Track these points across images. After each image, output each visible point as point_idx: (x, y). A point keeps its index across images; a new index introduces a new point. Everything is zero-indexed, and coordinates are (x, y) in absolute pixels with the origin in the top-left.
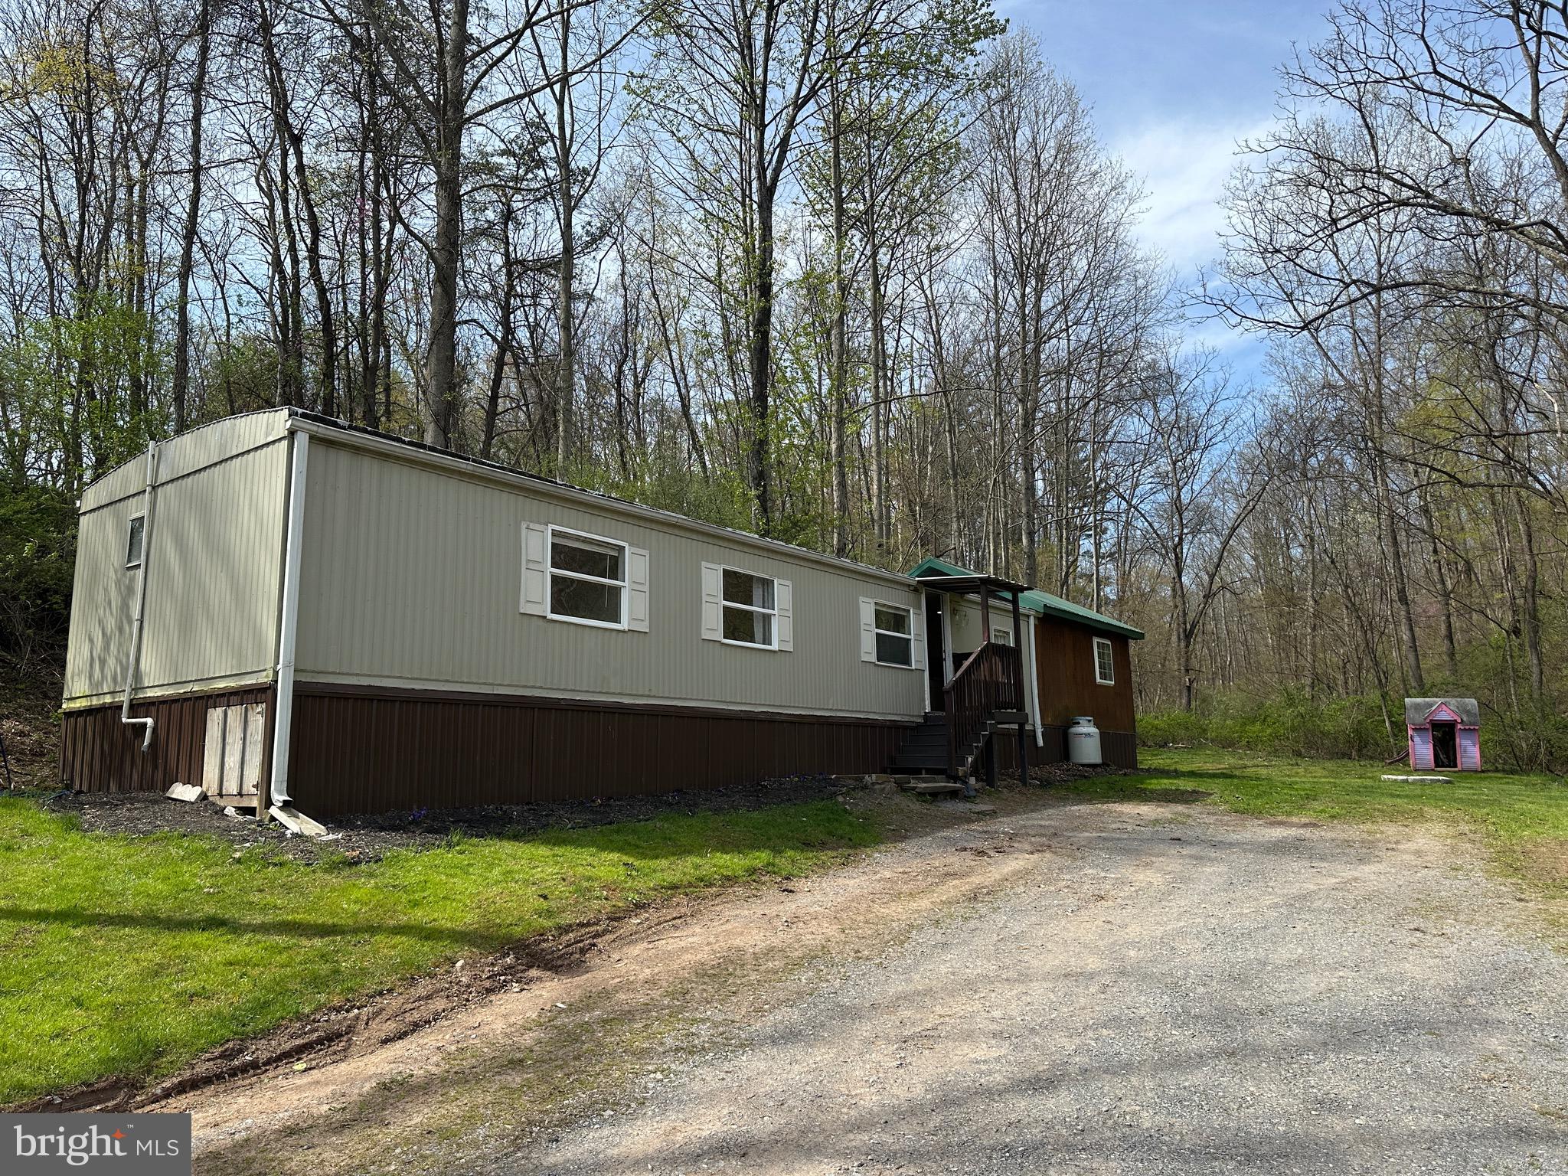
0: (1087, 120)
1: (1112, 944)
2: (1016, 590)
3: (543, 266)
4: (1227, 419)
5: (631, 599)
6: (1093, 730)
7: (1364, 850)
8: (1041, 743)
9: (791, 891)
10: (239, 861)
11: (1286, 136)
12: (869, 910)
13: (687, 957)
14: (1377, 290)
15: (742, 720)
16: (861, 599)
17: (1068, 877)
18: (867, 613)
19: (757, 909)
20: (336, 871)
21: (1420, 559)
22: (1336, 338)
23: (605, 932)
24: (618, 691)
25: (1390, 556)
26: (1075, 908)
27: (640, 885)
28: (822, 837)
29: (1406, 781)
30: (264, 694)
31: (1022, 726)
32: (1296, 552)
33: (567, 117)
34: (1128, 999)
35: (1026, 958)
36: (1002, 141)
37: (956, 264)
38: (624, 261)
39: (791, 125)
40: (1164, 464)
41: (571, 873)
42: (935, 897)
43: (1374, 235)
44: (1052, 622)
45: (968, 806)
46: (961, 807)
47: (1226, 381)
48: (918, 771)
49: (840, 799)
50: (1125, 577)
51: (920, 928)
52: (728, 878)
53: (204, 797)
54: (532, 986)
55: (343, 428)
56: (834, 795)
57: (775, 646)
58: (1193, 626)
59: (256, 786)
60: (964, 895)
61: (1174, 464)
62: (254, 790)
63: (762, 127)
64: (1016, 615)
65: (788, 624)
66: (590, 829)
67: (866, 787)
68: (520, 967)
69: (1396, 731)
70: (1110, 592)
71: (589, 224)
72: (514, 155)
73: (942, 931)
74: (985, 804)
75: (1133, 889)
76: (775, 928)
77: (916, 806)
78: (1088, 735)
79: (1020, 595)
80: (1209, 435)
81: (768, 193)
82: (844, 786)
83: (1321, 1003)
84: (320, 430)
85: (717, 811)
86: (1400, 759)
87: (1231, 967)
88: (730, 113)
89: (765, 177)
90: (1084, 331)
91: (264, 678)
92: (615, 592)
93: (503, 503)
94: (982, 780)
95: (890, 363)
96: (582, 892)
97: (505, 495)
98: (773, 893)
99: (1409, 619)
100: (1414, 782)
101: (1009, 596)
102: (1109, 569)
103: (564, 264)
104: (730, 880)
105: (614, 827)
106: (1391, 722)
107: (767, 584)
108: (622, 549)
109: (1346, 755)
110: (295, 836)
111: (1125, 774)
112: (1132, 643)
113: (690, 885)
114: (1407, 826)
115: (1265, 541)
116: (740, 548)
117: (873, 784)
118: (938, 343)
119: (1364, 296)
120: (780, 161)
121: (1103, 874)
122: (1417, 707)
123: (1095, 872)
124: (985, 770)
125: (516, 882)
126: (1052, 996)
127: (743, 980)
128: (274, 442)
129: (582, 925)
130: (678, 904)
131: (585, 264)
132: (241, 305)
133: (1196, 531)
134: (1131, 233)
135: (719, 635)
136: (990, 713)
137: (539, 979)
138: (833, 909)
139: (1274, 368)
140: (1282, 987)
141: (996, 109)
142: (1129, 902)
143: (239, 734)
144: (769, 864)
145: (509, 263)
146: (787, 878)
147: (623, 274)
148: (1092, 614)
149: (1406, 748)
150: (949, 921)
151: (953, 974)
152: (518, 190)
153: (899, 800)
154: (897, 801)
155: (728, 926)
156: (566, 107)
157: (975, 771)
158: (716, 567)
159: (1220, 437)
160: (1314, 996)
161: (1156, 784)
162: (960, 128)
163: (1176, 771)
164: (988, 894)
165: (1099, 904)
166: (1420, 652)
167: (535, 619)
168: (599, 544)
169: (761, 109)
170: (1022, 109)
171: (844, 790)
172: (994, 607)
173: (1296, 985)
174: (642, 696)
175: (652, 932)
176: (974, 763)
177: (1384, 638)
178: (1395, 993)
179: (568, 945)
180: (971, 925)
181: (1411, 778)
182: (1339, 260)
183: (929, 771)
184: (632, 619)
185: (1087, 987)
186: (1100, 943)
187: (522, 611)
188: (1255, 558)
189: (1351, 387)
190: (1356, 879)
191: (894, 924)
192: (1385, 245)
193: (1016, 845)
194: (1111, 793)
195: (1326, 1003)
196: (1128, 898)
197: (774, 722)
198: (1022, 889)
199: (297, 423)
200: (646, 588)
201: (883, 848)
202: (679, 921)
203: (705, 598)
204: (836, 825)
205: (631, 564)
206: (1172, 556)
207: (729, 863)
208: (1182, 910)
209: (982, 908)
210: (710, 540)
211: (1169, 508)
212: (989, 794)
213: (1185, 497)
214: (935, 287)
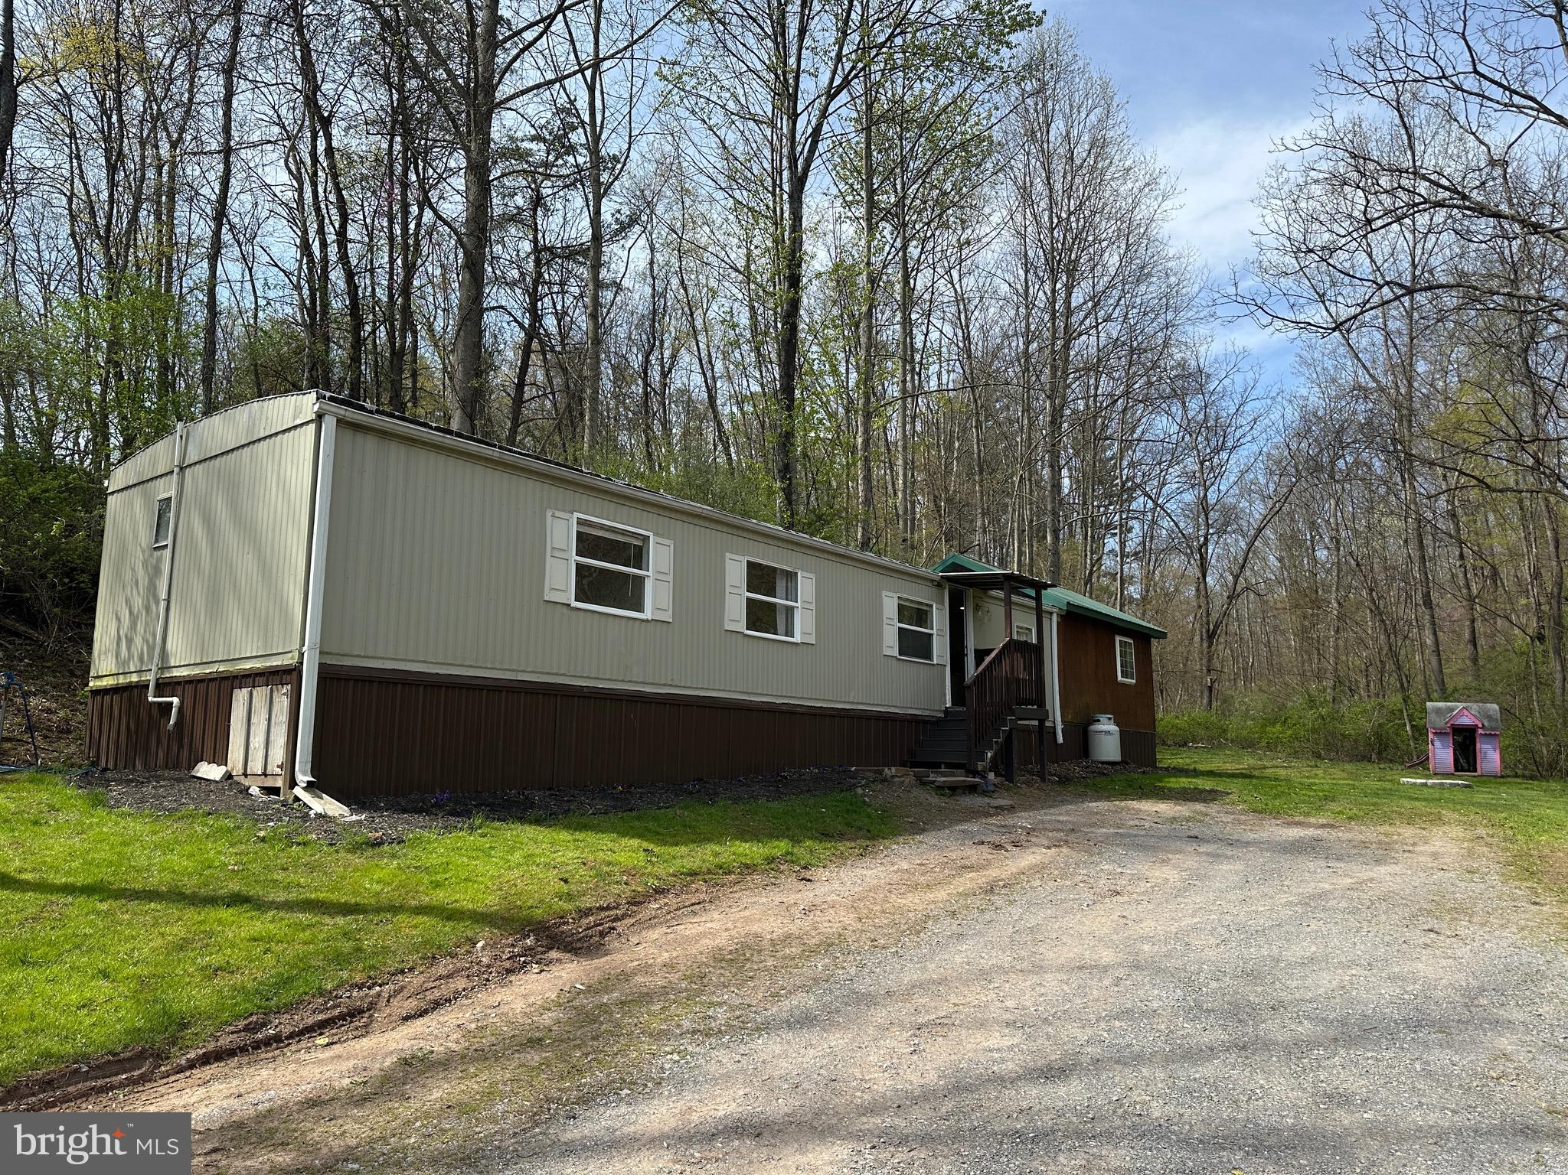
0: (1122, 114)
1: (1128, 938)
2: (1040, 587)
3: (571, 253)
4: (1255, 420)
5: (654, 588)
6: (1113, 728)
7: (1381, 852)
8: (1060, 740)
9: (809, 880)
10: (263, 840)
11: (1322, 134)
12: (885, 900)
13: (705, 942)
14: (1410, 292)
16: (885, 593)
17: (1085, 872)
18: (890, 607)
19: (776, 896)
20: (359, 852)
21: (1446, 563)
22: (1368, 339)
23: (625, 916)
24: (640, 680)
25: (1416, 559)
26: (1090, 903)
27: (660, 870)
28: (840, 827)
29: (1425, 785)
30: (290, 675)
31: (1042, 722)
32: (1322, 554)
33: (598, 103)
34: (1141, 992)
35: (1041, 950)
36: (1035, 134)
37: (987, 257)
38: (652, 249)
39: (824, 115)
40: (1191, 464)
41: (591, 858)
42: (952, 889)
43: (1409, 236)
44: (1075, 619)
45: (987, 800)
46: (979, 801)
47: (1256, 381)
48: (937, 766)
49: (860, 791)
50: (1149, 576)
51: (936, 919)
52: (747, 866)
53: (229, 776)
54: (552, 967)
55: (371, 412)
56: (855, 786)
57: (797, 638)
58: (1216, 627)
59: (281, 767)
60: (981, 888)
61: (1202, 463)
62: (278, 770)
63: (794, 117)
64: (1039, 612)
65: (811, 617)
66: (611, 815)
67: (885, 780)
68: (540, 949)
69: (1417, 735)
70: (1134, 591)
71: (619, 211)
72: (544, 141)
73: (957, 922)
74: (1004, 798)
75: (1148, 885)
76: (792, 915)
77: (935, 800)
78: (1108, 733)
79: (1043, 592)
80: (1238, 435)
81: (799, 183)
82: (863, 778)
83: (1332, 1000)
84: (347, 414)
85: (736, 801)
86: (1421, 763)
87: (1244, 963)
88: (762, 102)
89: (796, 167)
90: (1114, 329)
91: (289, 660)
92: (640, 581)
93: (528, 490)
94: (1001, 775)
95: (918, 358)
96: (602, 876)
97: (530, 483)
98: (791, 881)
99: (1433, 623)
100: (1433, 786)
101: (1032, 592)
102: (1134, 568)
103: (593, 252)
104: (749, 868)
105: (634, 813)
106: (1412, 726)
107: (791, 576)
108: (646, 539)
109: (1366, 758)
110: (319, 816)
111: (1144, 772)
112: (1154, 642)
113: (709, 871)
114: (1424, 829)
115: (1291, 542)
116: (765, 540)
117: (893, 776)
118: (967, 338)
119: (1397, 298)
120: (812, 151)
121: (1119, 870)
122: (1438, 711)
123: (1111, 868)
124: (1005, 767)
125: (538, 865)
126: (1066, 988)
127: (760, 965)
128: (302, 425)
129: (602, 909)
130: (697, 891)
131: (614, 252)
132: (269, 287)
133: (1221, 532)
134: (1162, 230)
135: (741, 626)
136: (1010, 709)
137: (559, 961)
138: (850, 898)
139: (1304, 369)
140: (1294, 984)
141: (1030, 102)
142: (1145, 898)
143: (264, 715)
144: (787, 853)
145: (537, 249)
146: (805, 868)
147: (652, 263)
148: (1116, 612)
149: (1426, 752)
150: (964, 912)
151: (968, 964)
152: (548, 176)
153: (918, 793)
154: (916, 794)
155: (747, 913)
156: (598, 93)
157: (994, 767)
158: (740, 558)
159: (1249, 438)
160: (1326, 993)
161: (1174, 783)
162: (993, 120)
163: (1195, 770)
164: (1005, 886)
165: (1115, 899)
166: (1443, 657)
167: (559, 606)
168: (623, 532)
169: (794, 98)
170: (1056, 102)
171: (863, 782)
172: (1017, 604)
173: (1309, 982)
174: (665, 685)
175: (671, 918)
176: (994, 758)
177: (1408, 642)
178: (1406, 992)
179: (588, 929)
180: (987, 916)
181: (1430, 781)
182: (1373, 261)
183: (949, 765)
184: (656, 609)
185: (1100, 980)
186: (1115, 937)
187: (546, 599)
188: (1280, 560)
189: (1382, 389)
190: (1372, 880)
191: (910, 914)
192: (1419, 246)
193: (1033, 839)
194: (1130, 791)
195: (1338, 1000)
196: (1142, 893)
197: (795, 713)
198: (1038, 882)
199: (325, 407)
200: (670, 578)
201: (901, 840)
202: (697, 907)
203: (728, 590)
204: (855, 816)
205: (655, 552)
206: (1197, 556)
207: (748, 851)
208: (1197, 906)
209: (998, 901)
210: (734, 532)
211: (1195, 507)
212: (1008, 789)
213: (1212, 497)
214: (964, 281)
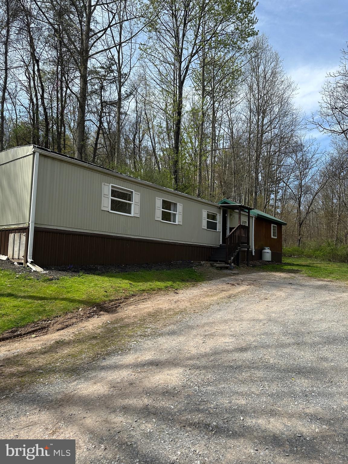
0: (281, 64)
1: (268, 312)
2: (250, 209)
3: (112, 103)
4: (317, 160)
5: (134, 207)
6: (269, 251)
7: (345, 289)
8: (254, 254)
9: (177, 293)
10: (18, 278)
11: (342, 72)
12: (199, 299)
13: (146, 310)
15: (166, 244)
16: (203, 210)
17: (258, 292)
18: (205, 214)
19: (167, 298)
20: (46, 282)
23: (123, 302)
24: (129, 234)
26: (258, 301)
27: (134, 289)
28: (187, 278)
30: (26, 230)
31: (248, 249)
32: (335, 201)
33: (121, 57)
34: (270, 328)
35: (243, 315)
36: (255, 70)
37: (238, 108)
38: (137, 103)
39: (190, 62)
40: (298, 173)
41: (114, 285)
42: (218, 297)
44: (260, 219)
45: (231, 271)
46: (228, 272)
47: (318, 148)
48: (217, 261)
49: (194, 268)
50: (283, 206)
51: (213, 305)
52: (159, 289)
53: (8, 259)
54: (101, 316)
55: (49, 152)
56: (192, 266)
57: (177, 223)
58: (302, 222)
59: (23, 257)
60: (227, 296)
61: (301, 173)
63: (181, 62)
64: (249, 217)
65: (181, 217)
66: (120, 273)
67: (201, 265)
68: (98, 311)
70: (279, 211)
71: (127, 91)
72: (104, 68)
73: (219, 306)
74: (236, 271)
75: (276, 297)
76: (172, 303)
77: (216, 271)
79: (250, 211)
80: (312, 164)
81: (182, 83)
82: (195, 264)
83: (326, 331)
84: (42, 152)
85: (157, 270)
87: (301, 320)
88: (171, 58)
89: (181, 78)
90: (276, 131)
91: (26, 225)
92: (130, 205)
93: (97, 176)
94: (236, 264)
95: (217, 138)
96: (117, 291)
97: (97, 174)
98: (172, 294)
101: (247, 211)
102: (279, 204)
103: (118, 103)
104: (160, 289)
105: (127, 273)
107: (175, 205)
108: (132, 192)
109: (344, 261)
110: (34, 271)
111: (278, 264)
112: (282, 227)
113: (148, 290)
115: (326, 197)
116: (168, 193)
117: (204, 264)
118: (232, 132)
120: (186, 73)
121: (268, 292)
123: (265, 292)
124: (237, 262)
125: (98, 287)
126: (249, 326)
127: (161, 317)
128: (29, 155)
129: (116, 300)
130: (144, 295)
131: (125, 103)
132: (20, 112)
133: (306, 193)
134: (292, 101)
135: (160, 219)
136: (239, 245)
137: (103, 314)
138: (189, 298)
139: (333, 145)
140: (315, 326)
141: (253, 59)
143: (18, 242)
144: (171, 285)
145: (102, 103)
146: (176, 290)
147: (136, 107)
148: (273, 218)
150: (221, 303)
151: (221, 318)
152: (105, 80)
153: (211, 269)
155: (158, 302)
156: (121, 54)
157: (233, 262)
158: (160, 199)
159: (315, 165)
160: (324, 329)
161: (286, 267)
162: (242, 65)
163: (293, 264)
164: (234, 296)
165: (265, 301)
167: (106, 212)
168: (125, 190)
169: (181, 57)
170: (261, 60)
172: (242, 214)
173: (319, 326)
174: (137, 236)
175: (137, 303)
176: (234, 259)
179: (112, 305)
180: (228, 305)
183: (220, 261)
184: (135, 213)
185: (259, 324)
186: (264, 311)
187: (102, 209)
188: (323, 202)
190: (341, 297)
191: (206, 304)
193: (243, 283)
194: (273, 269)
196: (274, 299)
197: (176, 245)
198: (244, 295)
199: (36, 150)
200: (139, 204)
201: (205, 282)
202: (144, 300)
203: (156, 208)
204: (192, 275)
205: (135, 197)
206: (298, 201)
207: (160, 285)
208: (289, 303)
209: (232, 300)
210: (159, 191)
211: (298, 186)
212: (237, 268)
213: (303, 183)
214: (232, 115)
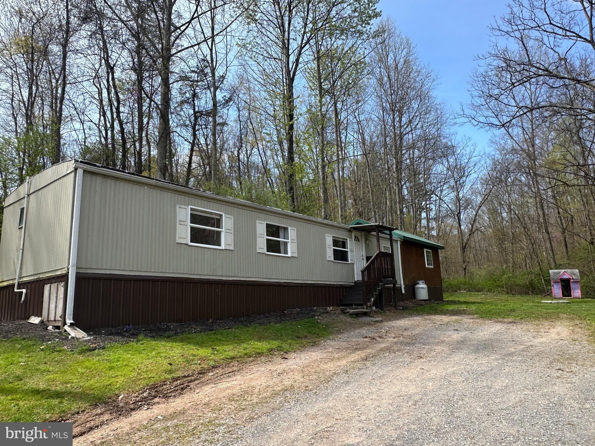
0: (415, 50)
1: (423, 379)
2: (391, 230)
3: (208, 114)
4: (475, 165)
5: (225, 236)
6: (425, 286)
7: (535, 333)
8: (403, 292)
9: (286, 358)
10: (42, 350)
11: (493, 52)
12: (318, 366)
13: (228, 391)
14: (531, 110)
15: (275, 286)
16: (326, 235)
17: (408, 348)
18: (329, 241)
19: (270, 367)
20: (83, 354)
21: (552, 214)
22: (516, 131)
23: (195, 380)
24: (220, 275)
25: (541, 215)
26: (408, 363)
27: (217, 358)
28: (305, 334)
29: (551, 303)
30: (64, 278)
31: (394, 285)
32: (505, 215)
33: (214, 55)
34: (426, 408)
35: (383, 388)
36: (382, 60)
37: (367, 107)
38: (239, 111)
39: (300, 54)
40: (452, 182)
41: (187, 353)
42: (349, 360)
43: (529, 92)
44: (406, 243)
45: (371, 318)
46: (367, 319)
47: (474, 150)
48: (352, 305)
49: (316, 317)
50: (439, 227)
51: (338, 374)
52: (259, 353)
53: (42, 322)
54: (154, 407)
55: (99, 167)
56: (314, 316)
57: (289, 255)
58: (466, 244)
59: (60, 317)
60: (362, 358)
61: (456, 182)
62: (60, 319)
63: (288, 56)
64: (391, 240)
65: (295, 246)
66: (202, 333)
67: (328, 312)
68: (150, 398)
69: (546, 283)
70: (434, 233)
71: (225, 96)
73: (348, 376)
74: (378, 317)
75: (435, 353)
76: (273, 376)
77: (349, 320)
78: (422, 288)
79: (393, 232)
80: (469, 170)
81: (292, 80)
82: (318, 312)
83: (516, 408)
84: (88, 168)
85: (261, 324)
86: (549, 294)
87: (475, 390)
88: (276, 51)
89: (290, 74)
90: (418, 132)
91: (64, 272)
92: (219, 233)
93: (168, 197)
94: (378, 308)
95: (343, 145)
96: (188, 361)
97: (170, 194)
98: (279, 360)
99: (549, 239)
100: (555, 303)
101: (388, 232)
102: (433, 224)
103: (213, 112)
104: (260, 354)
105: (213, 332)
106: (544, 280)
107: (286, 229)
108: (221, 215)
109: (527, 293)
111: (437, 303)
112: (439, 251)
113: (240, 357)
114: (553, 322)
115: (494, 212)
116: (273, 214)
117: (331, 311)
118: (363, 139)
119: (525, 113)
120: (296, 68)
121: (423, 346)
122: (554, 273)
123: (420, 346)
124: (380, 305)
125: (161, 357)
126: (391, 407)
127: (250, 402)
128: (69, 173)
129: (185, 377)
130: (233, 366)
131: (223, 111)
132: (90, 130)
133: (466, 208)
134: (433, 94)
135: (265, 251)
136: (381, 280)
137: (158, 403)
138: (302, 366)
139: (493, 145)
140: (498, 400)
141: (379, 46)
142: (432, 359)
143: (55, 295)
144: (279, 347)
145: (195, 113)
146: (286, 353)
147: (239, 116)
148: (423, 239)
149: (551, 289)
150: (352, 370)
151: (347, 397)
152: (197, 86)
153: (343, 317)
154: (341, 317)
155: (252, 376)
156: (214, 51)
157: (375, 304)
158: (263, 222)
159: (473, 172)
160: (513, 405)
161: (451, 308)
162: (365, 55)
163: (459, 301)
164: (372, 357)
165: (419, 360)
166: (554, 252)
167: (183, 245)
168: (211, 213)
169: (288, 49)
170: (390, 47)
171: (318, 314)
172: (381, 237)
173: (505, 399)
174: (231, 276)
175: (215, 381)
176: (374, 301)
177: (540, 247)
178: (551, 402)
179: (176, 387)
180: (361, 372)
181: (553, 302)
182: (516, 101)
183: (356, 305)
184: (226, 245)
185: (408, 402)
186: (417, 379)
187: (177, 242)
188: (489, 218)
189: (523, 150)
190: (532, 346)
191: (327, 373)
192: (533, 95)
193: (388, 335)
194: (431, 311)
195: (519, 408)
196: (432, 357)
197: (290, 286)
198: (387, 354)
199: (77, 165)
200: (232, 231)
201: (331, 337)
202: (231, 373)
203: (258, 235)
204: (313, 328)
205: (225, 221)
206: (456, 218)
207: (260, 347)
208: (455, 362)
209: (368, 364)
210: (260, 211)
211: (455, 199)
212: (381, 313)
213: (461, 196)
214: (360, 116)
